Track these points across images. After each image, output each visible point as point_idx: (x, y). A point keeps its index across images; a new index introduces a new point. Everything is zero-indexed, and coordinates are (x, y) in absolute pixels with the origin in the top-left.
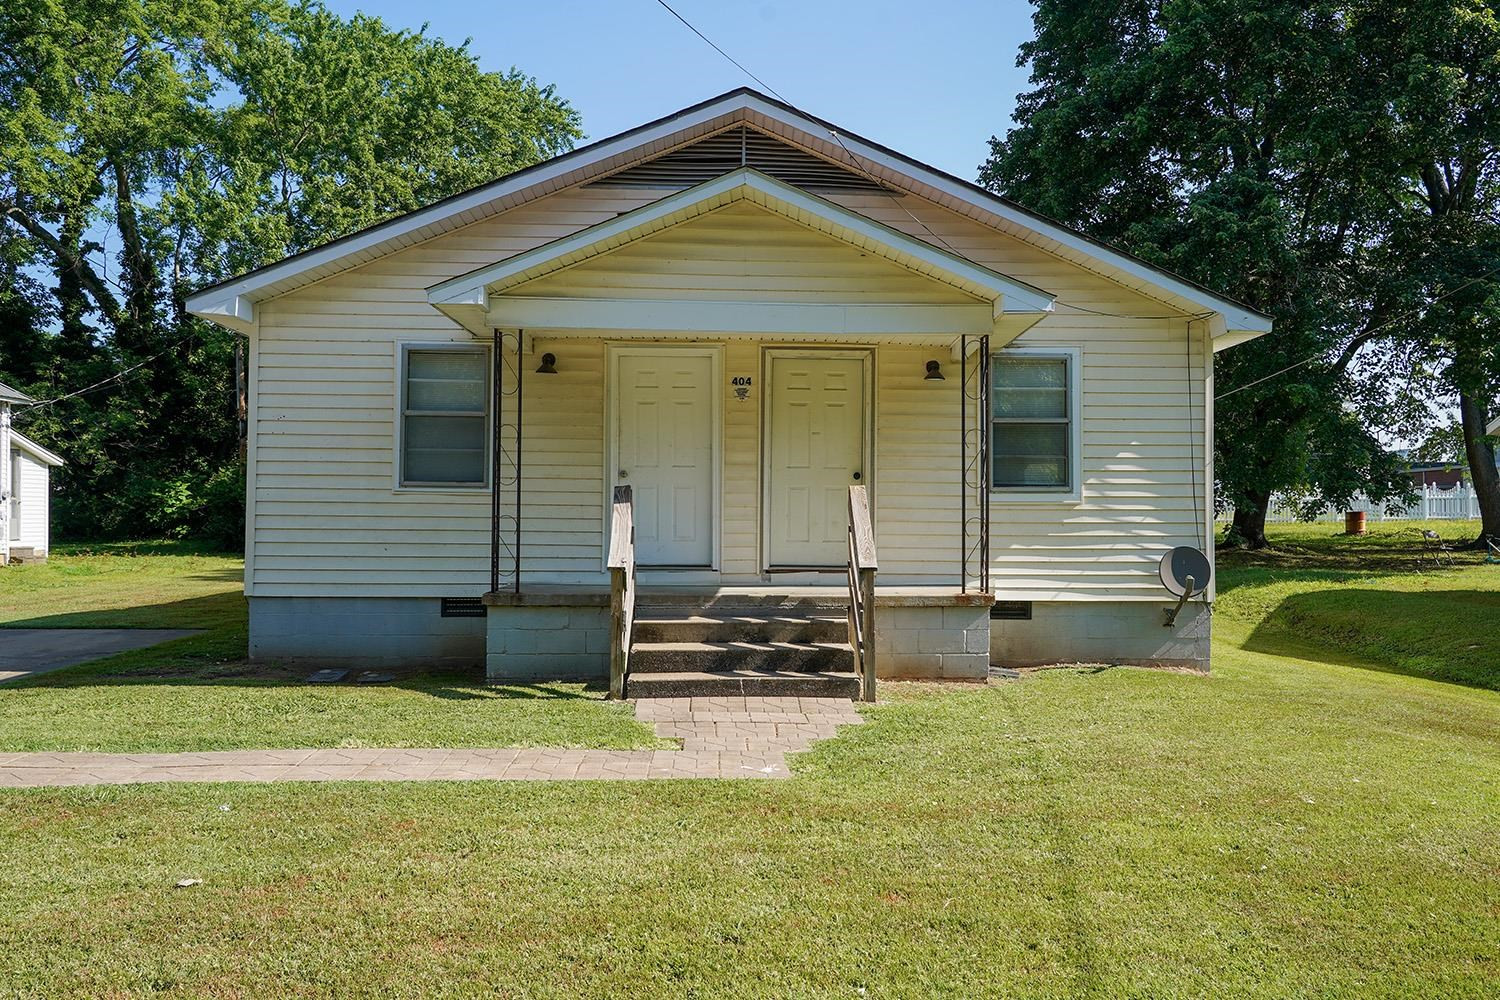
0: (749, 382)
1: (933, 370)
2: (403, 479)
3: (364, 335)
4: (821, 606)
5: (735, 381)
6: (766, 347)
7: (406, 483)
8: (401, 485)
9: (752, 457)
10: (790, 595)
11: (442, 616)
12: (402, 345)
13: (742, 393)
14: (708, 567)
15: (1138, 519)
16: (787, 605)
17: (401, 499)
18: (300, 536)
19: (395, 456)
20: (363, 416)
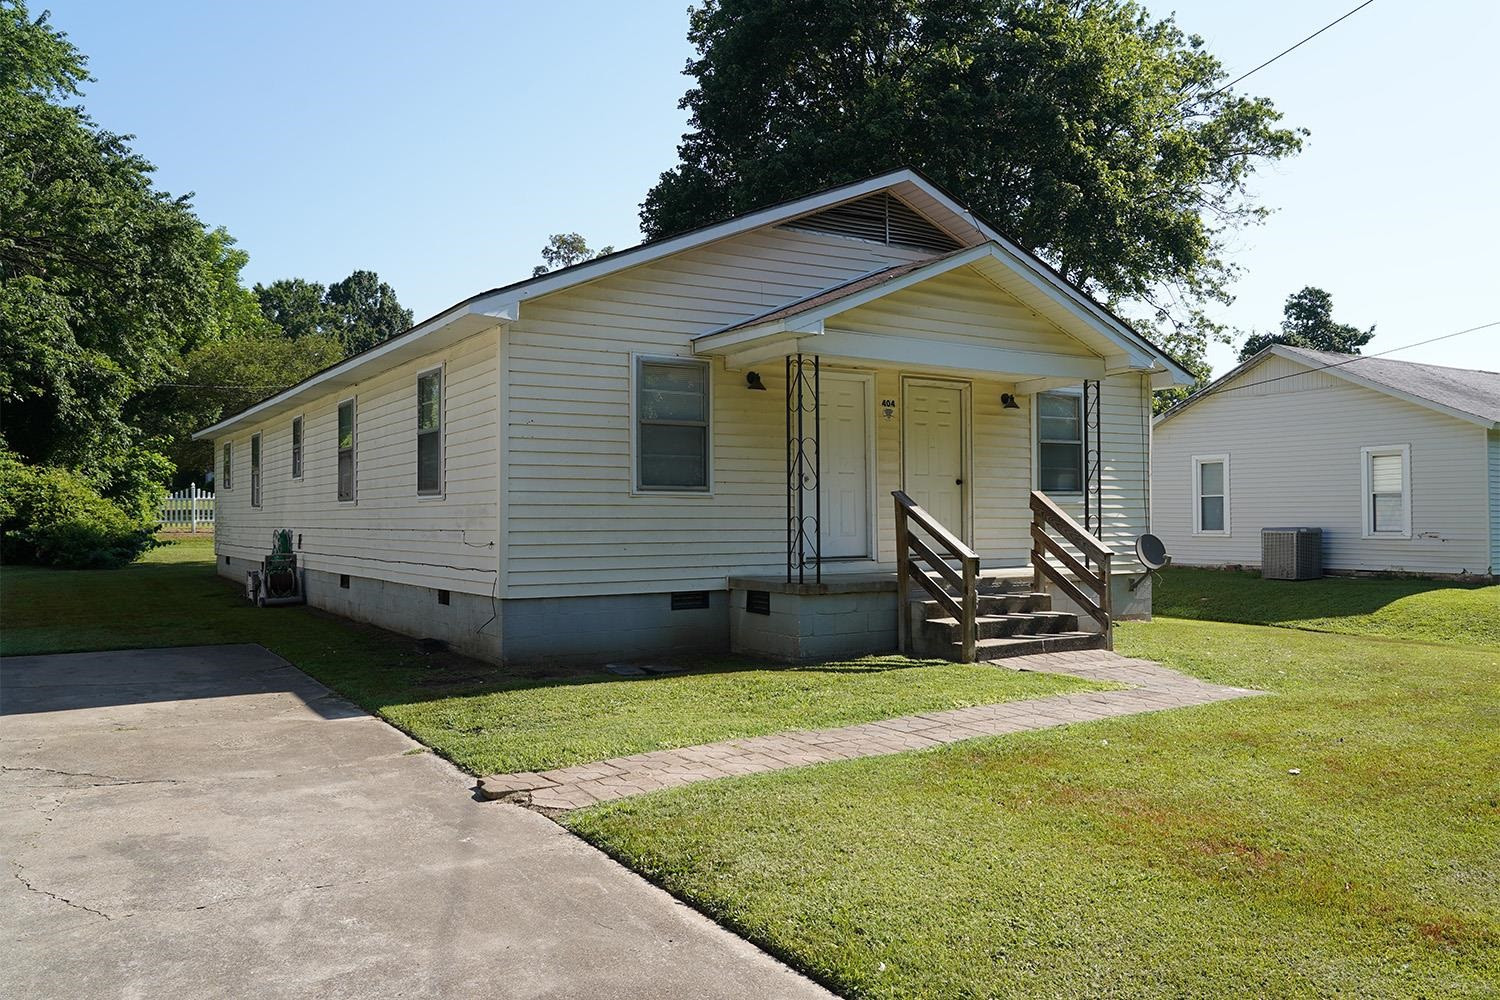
0: (893, 404)
1: (1008, 401)
2: (641, 483)
3: (603, 345)
4: (1015, 584)
5: (884, 404)
6: (905, 377)
7: (645, 487)
8: (639, 489)
9: (895, 466)
10: (998, 577)
11: (673, 609)
12: (637, 356)
13: (889, 413)
14: (865, 557)
15: (1115, 515)
16: (996, 584)
17: (636, 501)
18: (549, 539)
19: (633, 462)
20: (602, 422)
